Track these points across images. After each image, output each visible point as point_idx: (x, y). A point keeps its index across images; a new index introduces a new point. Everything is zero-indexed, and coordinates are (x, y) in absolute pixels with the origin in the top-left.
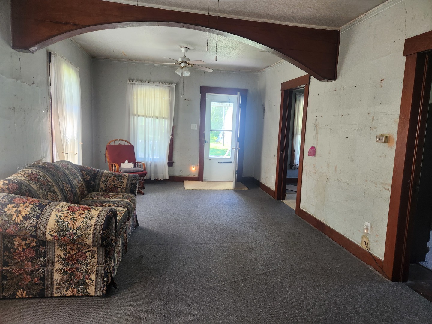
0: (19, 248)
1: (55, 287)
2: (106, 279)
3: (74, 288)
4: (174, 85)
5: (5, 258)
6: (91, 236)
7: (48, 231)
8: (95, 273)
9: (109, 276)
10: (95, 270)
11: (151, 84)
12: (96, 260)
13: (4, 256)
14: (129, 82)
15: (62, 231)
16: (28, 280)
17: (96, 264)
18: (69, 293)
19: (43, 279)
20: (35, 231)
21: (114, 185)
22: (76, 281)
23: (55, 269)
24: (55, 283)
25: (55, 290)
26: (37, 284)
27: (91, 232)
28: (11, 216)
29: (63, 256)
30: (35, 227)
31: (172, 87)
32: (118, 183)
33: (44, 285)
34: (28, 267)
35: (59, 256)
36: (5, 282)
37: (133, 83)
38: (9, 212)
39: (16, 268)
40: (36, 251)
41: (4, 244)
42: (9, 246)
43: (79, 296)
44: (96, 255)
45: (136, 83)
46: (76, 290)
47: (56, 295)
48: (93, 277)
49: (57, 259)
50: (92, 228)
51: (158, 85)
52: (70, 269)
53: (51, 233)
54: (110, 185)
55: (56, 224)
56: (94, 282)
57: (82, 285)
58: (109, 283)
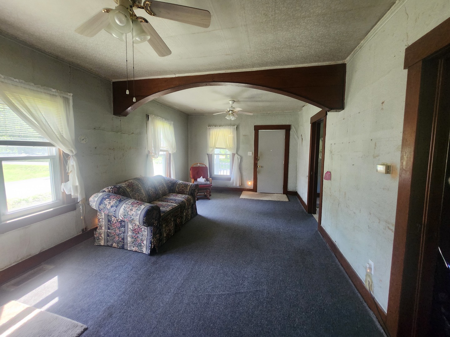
0: (114, 221)
1: (128, 244)
2: (150, 245)
4: (235, 127)
5: (109, 225)
8: (146, 240)
9: (152, 243)
10: (146, 239)
11: (221, 127)
12: (146, 233)
13: (108, 224)
14: (208, 127)
15: (125, 215)
16: (117, 239)
17: (146, 235)
18: (134, 249)
19: (123, 239)
20: (115, 214)
21: (183, 190)
22: (137, 243)
23: (128, 235)
24: (128, 242)
25: (128, 246)
26: (121, 241)
27: (138, 217)
28: (106, 204)
29: (132, 229)
30: (115, 212)
31: (234, 128)
32: (185, 189)
33: (123, 242)
34: (118, 231)
35: (130, 228)
36: (108, 238)
37: (210, 127)
39: (113, 231)
40: (121, 224)
41: (108, 218)
42: (110, 220)
43: (138, 252)
44: (146, 230)
45: (212, 128)
46: (137, 248)
47: (129, 249)
48: (145, 242)
49: (129, 230)
50: (139, 215)
51: (225, 127)
52: (135, 236)
53: (121, 216)
54: (181, 189)
55: (123, 211)
56: (145, 245)
57: (140, 246)
58: (152, 247)
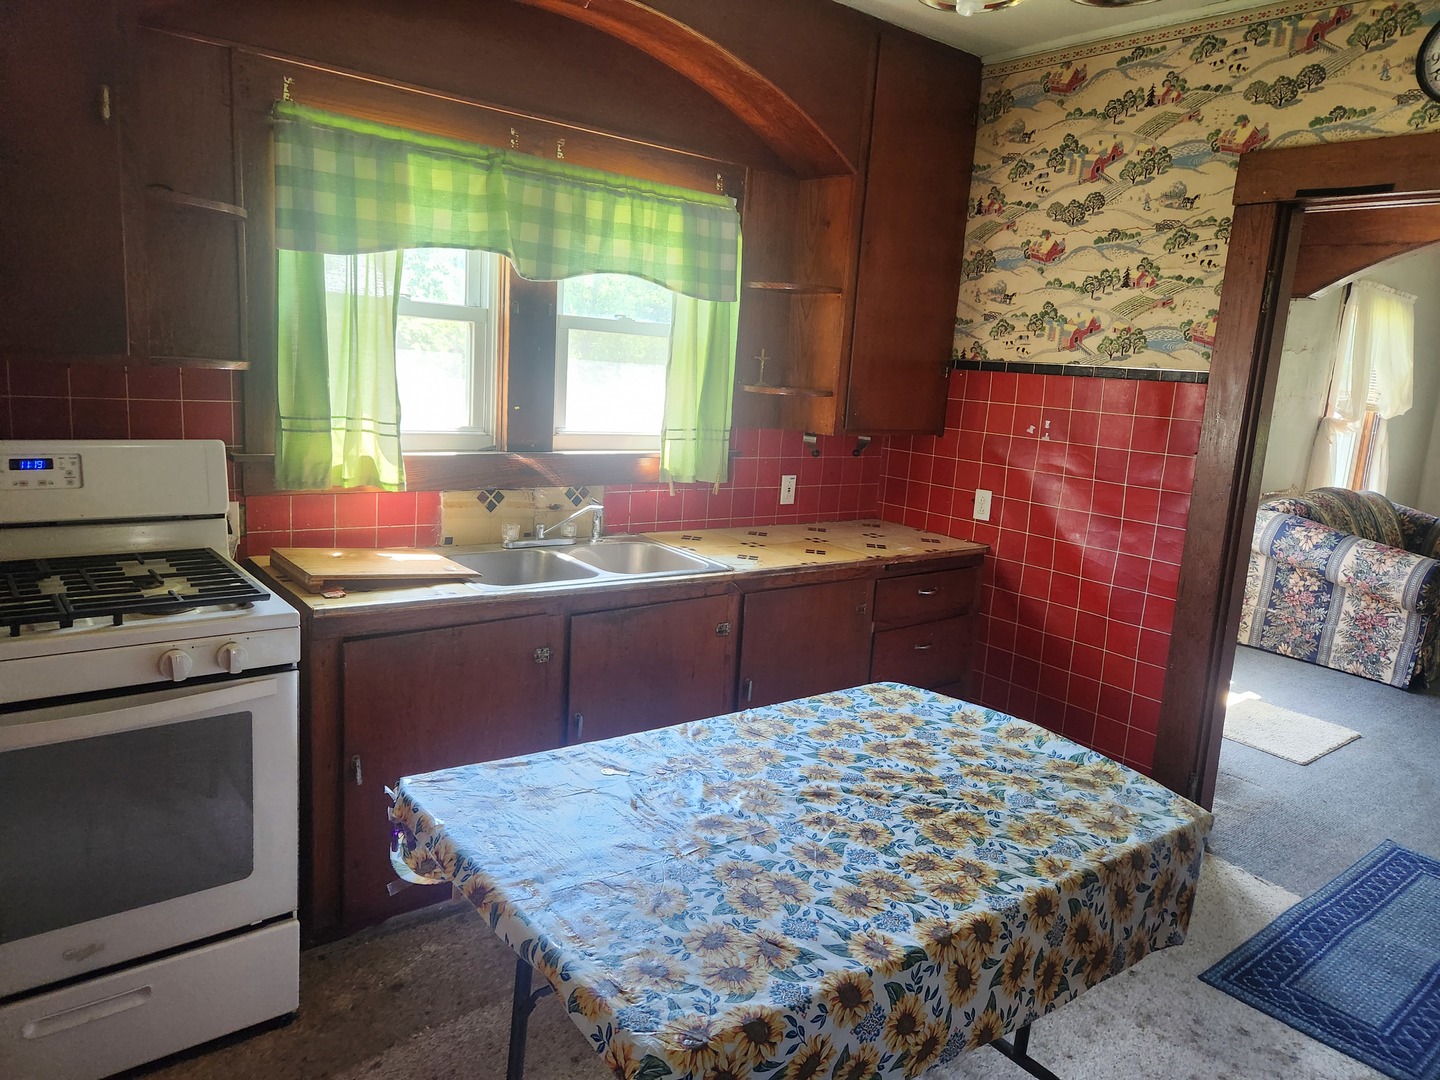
0: (1294, 588)
1: (1333, 654)
2: (1412, 665)
3: (1361, 663)
5: (1274, 597)
6: (1402, 588)
7: (1342, 568)
8: (1397, 651)
9: (1419, 662)
10: (1398, 647)
12: (1402, 632)
13: (1273, 594)
15: (1361, 572)
16: (1296, 633)
17: (1401, 639)
18: (1351, 668)
19: (1318, 638)
20: (1325, 565)
22: (1366, 655)
23: (1337, 630)
24: (1334, 648)
25: (1331, 658)
26: (1308, 642)
27: (1404, 582)
28: (1299, 540)
29: (1352, 614)
30: (1327, 559)
33: (1317, 647)
34: (1301, 615)
35: (1347, 613)
36: (1267, 628)
38: (1296, 536)
39: (1284, 613)
40: (1317, 597)
41: (1276, 578)
42: (1282, 583)
43: (1365, 678)
44: (1404, 625)
46: (1362, 666)
47: (1331, 666)
48: (1393, 656)
49: (1342, 616)
50: (1406, 578)
52: (1360, 635)
53: (1346, 572)
55: (1356, 561)
56: (1393, 664)
57: (1373, 663)
58: (1418, 672)
